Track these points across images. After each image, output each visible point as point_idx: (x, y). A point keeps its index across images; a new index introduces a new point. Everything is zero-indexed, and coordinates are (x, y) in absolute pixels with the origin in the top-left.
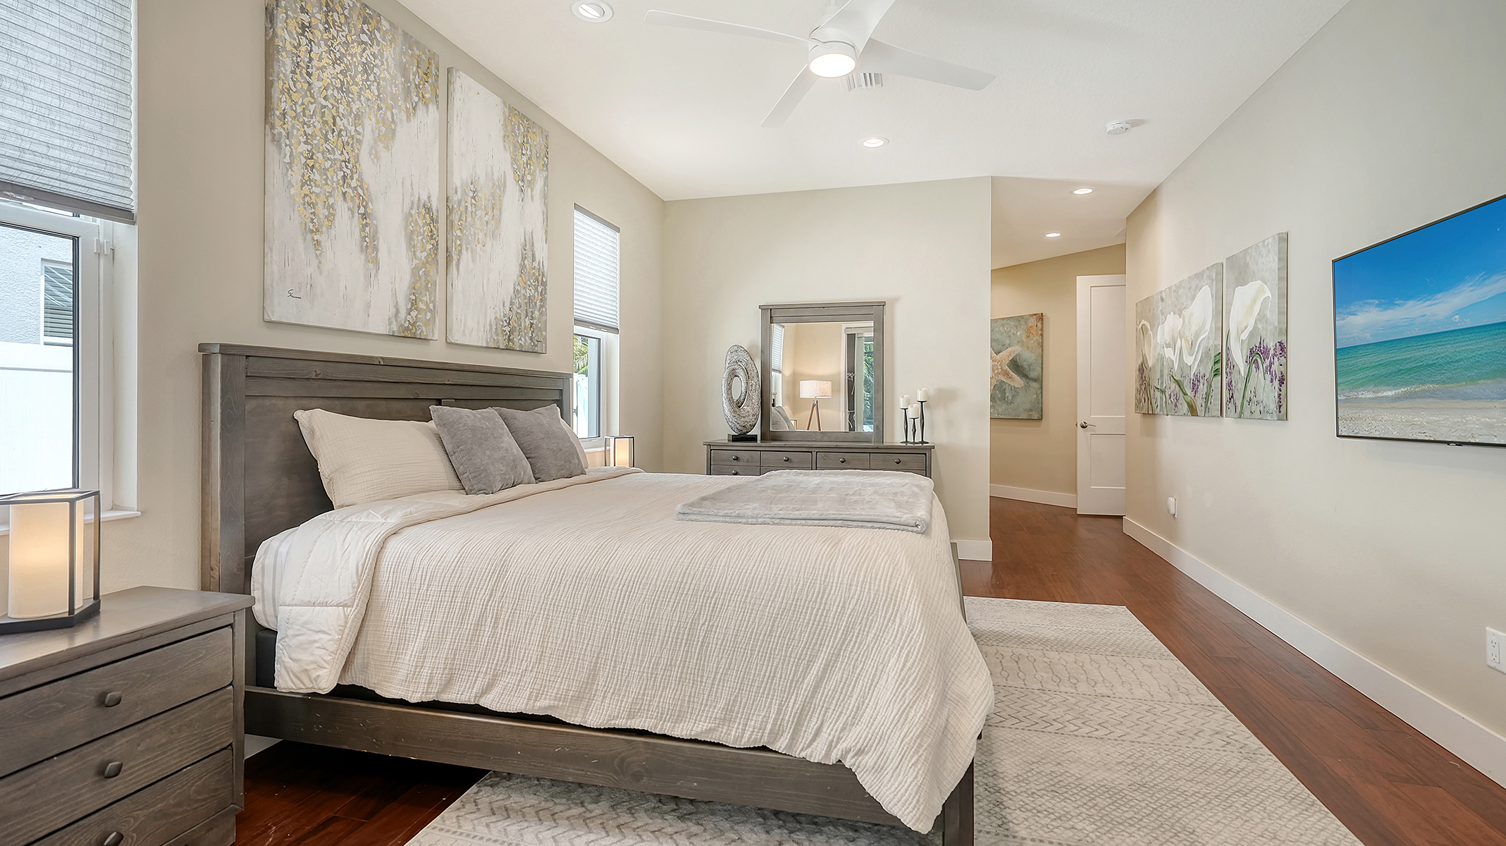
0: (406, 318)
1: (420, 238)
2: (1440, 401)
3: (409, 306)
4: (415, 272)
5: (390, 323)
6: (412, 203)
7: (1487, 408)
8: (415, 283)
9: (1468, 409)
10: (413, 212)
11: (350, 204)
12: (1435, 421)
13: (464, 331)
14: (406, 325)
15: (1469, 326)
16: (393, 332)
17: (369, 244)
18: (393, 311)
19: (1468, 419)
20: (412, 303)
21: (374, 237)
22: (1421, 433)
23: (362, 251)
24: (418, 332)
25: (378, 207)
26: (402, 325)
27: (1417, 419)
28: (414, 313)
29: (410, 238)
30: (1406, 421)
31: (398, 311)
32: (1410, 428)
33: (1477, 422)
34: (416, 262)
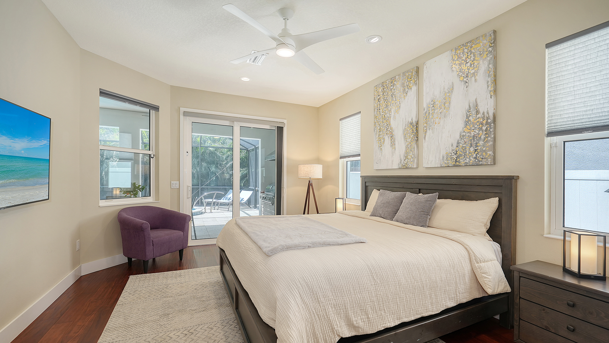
0: (404, 162)
1: (408, 135)
2: (17, 187)
3: (405, 158)
4: (407, 147)
5: (399, 165)
6: (406, 125)
7: (31, 189)
8: (407, 150)
9: (26, 190)
10: (406, 128)
11: (388, 135)
12: (15, 196)
13: (428, 162)
14: (404, 165)
15: (27, 157)
16: (400, 167)
17: (393, 144)
18: (400, 161)
19: (26, 194)
20: (406, 157)
21: (394, 141)
22: (9, 203)
23: (391, 146)
24: (408, 166)
25: (395, 133)
26: (402, 165)
27: (7, 196)
28: (406, 160)
29: (405, 137)
30: (2, 198)
31: (401, 161)
32: (4, 201)
33: (29, 195)
34: (407, 143)
